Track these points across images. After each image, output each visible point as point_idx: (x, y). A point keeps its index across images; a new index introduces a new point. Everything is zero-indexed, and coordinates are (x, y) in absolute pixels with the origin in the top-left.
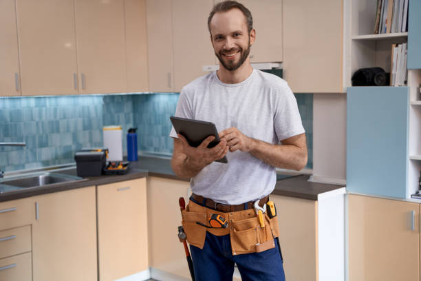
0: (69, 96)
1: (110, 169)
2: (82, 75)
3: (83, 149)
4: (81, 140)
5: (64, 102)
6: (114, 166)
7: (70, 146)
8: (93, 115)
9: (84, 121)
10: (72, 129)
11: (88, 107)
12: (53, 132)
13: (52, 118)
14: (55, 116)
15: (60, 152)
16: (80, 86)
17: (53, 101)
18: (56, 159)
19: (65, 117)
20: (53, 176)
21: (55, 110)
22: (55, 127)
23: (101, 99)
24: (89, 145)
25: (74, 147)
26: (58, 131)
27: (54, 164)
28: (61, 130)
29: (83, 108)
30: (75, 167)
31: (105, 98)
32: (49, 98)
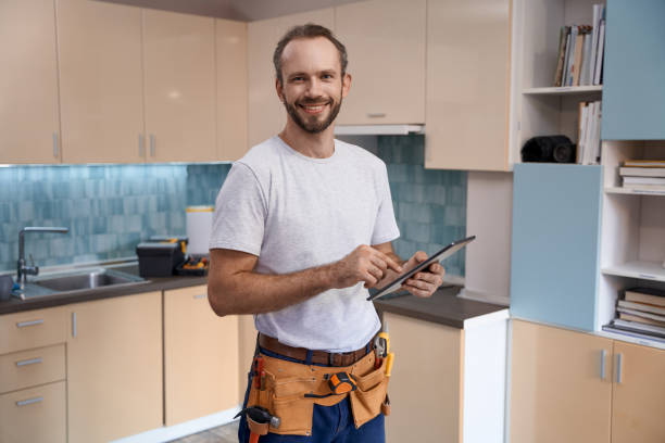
0: (138, 165)
1: (187, 267)
2: (151, 137)
3: (153, 238)
4: (154, 225)
5: (132, 173)
6: (192, 264)
7: (138, 234)
8: (172, 190)
9: (158, 200)
10: (141, 210)
11: (165, 181)
12: (113, 213)
13: (113, 194)
14: (118, 192)
15: (124, 241)
16: (147, 151)
17: (115, 171)
18: (118, 250)
19: (131, 194)
20: (109, 274)
21: (118, 183)
22: (117, 207)
23: (185, 169)
24: (165, 231)
25: (143, 235)
26: (121, 211)
27: (116, 257)
28: (126, 211)
29: (158, 181)
30: (137, 263)
31: (190, 168)
32: (110, 167)
